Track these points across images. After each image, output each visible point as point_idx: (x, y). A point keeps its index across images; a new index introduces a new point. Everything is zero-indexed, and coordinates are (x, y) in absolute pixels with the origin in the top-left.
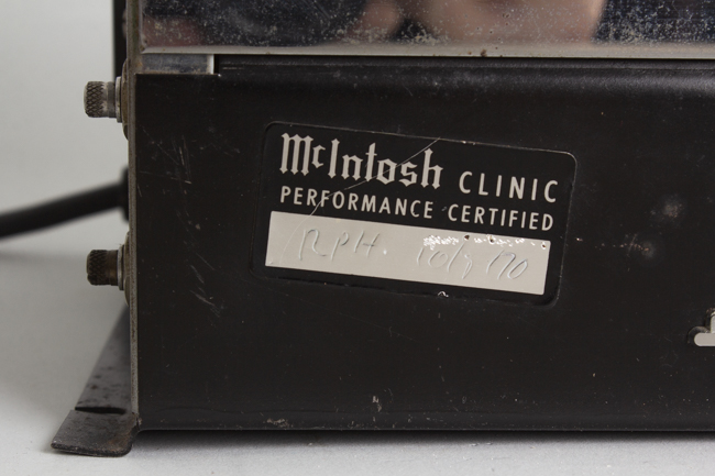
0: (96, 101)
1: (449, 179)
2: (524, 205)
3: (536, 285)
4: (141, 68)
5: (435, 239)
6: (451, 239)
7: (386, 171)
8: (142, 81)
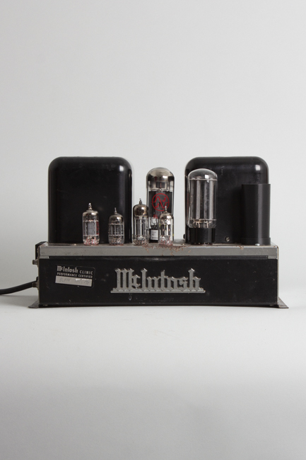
0: (34, 262)
1: (79, 271)
2: (88, 275)
3: (90, 285)
4: (41, 257)
5: (77, 279)
6: (79, 279)
7: (71, 270)
8: (40, 260)
